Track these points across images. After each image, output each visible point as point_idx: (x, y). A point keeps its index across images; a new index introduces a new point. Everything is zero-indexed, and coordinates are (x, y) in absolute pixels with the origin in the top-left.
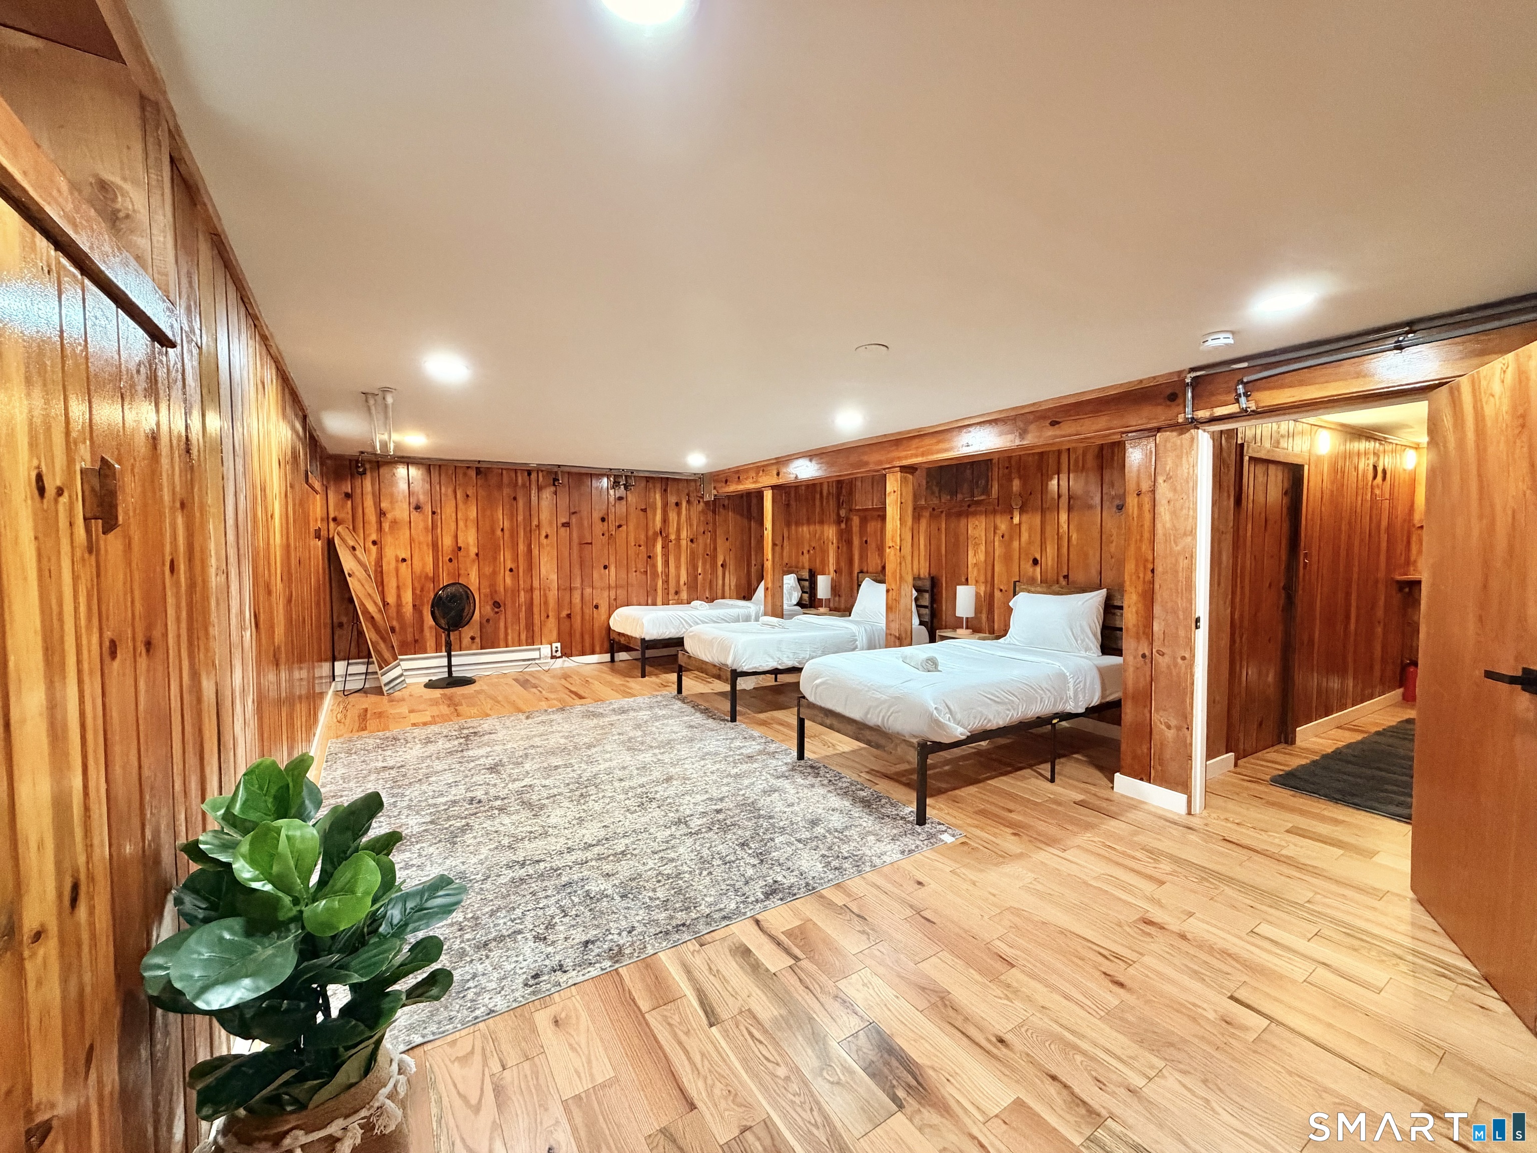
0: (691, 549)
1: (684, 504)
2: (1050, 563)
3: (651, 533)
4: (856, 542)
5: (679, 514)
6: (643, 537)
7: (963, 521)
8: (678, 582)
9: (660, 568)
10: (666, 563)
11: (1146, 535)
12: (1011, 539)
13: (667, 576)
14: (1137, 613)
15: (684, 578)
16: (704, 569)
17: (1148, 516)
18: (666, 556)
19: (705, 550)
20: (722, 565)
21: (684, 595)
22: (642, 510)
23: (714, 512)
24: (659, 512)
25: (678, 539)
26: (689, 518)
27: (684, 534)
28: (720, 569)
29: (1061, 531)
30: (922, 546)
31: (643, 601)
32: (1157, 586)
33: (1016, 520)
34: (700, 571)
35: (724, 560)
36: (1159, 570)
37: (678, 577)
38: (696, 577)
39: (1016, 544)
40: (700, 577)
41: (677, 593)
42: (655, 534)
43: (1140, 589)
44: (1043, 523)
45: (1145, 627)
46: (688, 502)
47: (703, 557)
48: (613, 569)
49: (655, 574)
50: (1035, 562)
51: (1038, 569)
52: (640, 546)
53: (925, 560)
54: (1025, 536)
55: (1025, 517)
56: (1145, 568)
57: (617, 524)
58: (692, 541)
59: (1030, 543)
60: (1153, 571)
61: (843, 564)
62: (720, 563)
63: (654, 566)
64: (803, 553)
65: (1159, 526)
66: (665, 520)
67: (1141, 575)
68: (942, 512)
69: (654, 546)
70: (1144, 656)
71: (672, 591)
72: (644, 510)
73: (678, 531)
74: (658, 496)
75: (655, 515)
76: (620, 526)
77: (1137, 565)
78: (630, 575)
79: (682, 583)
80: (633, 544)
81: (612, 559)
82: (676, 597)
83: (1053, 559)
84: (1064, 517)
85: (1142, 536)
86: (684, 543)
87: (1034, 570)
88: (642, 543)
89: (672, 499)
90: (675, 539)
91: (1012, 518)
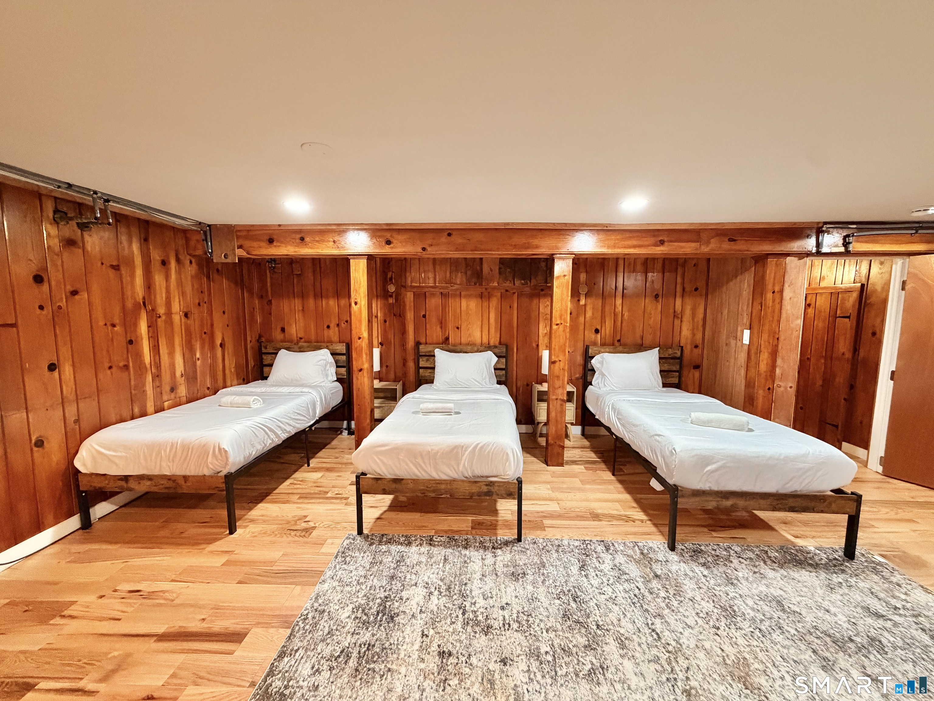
0: (186, 324)
1: (173, 264)
2: (607, 332)
3: (129, 304)
4: (410, 315)
5: (167, 278)
6: (117, 311)
7: (535, 301)
8: (173, 374)
9: (147, 357)
10: (155, 349)
11: (776, 318)
12: (578, 316)
13: (158, 366)
14: (767, 364)
15: (180, 368)
16: (202, 353)
17: (777, 306)
18: (154, 338)
19: (202, 326)
20: (221, 345)
21: (182, 391)
22: (112, 267)
23: (208, 277)
24: (139, 272)
25: (169, 313)
26: (180, 284)
27: (176, 307)
28: (219, 350)
29: (617, 310)
30: (492, 321)
31: (126, 413)
32: (780, 347)
33: (582, 302)
34: (198, 355)
35: (223, 339)
36: (782, 338)
37: (173, 366)
38: (194, 364)
39: (582, 319)
40: (199, 363)
41: (172, 390)
42: (137, 308)
43: (770, 351)
44: (603, 306)
45: (771, 372)
46: (178, 260)
47: (201, 337)
48: (67, 370)
49: (141, 368)
50: (597, 331)
51: (599, 336)
52: (114, 326)
53: (496, 331)
54: (589, 314)
55: (589, 301)
56: (774, 336)
57: (69, 288)
58: (186, 315)
59: (593, 317)
60: (778, 339)
61: (391, 336)
62: (218, 342)
63: (139, 355)
64: (328, 327)
65: (784, 312)
66: (149, 286)
67: (771, 342)
68: (514, 293)
69: (136, 325)
70: (769, 389)
71: (167, 388)
72: (116, 268)
73: (168, 304)
74: (135, 247)
75: (133, 276)
76: (74, 293)
77: (769, 336)
78: (101, 376)
79: (178, 374)
80: (101, 323)
81: (65, 352)
82: (173, 395)
83: (610, 330)
84: (619, 302)
85: (773, 318)
86: (176, 318)
87: (596, 337)
88: (117, 321)
89: (156, 255)
90: (165, 314)
91: (579, 300)
